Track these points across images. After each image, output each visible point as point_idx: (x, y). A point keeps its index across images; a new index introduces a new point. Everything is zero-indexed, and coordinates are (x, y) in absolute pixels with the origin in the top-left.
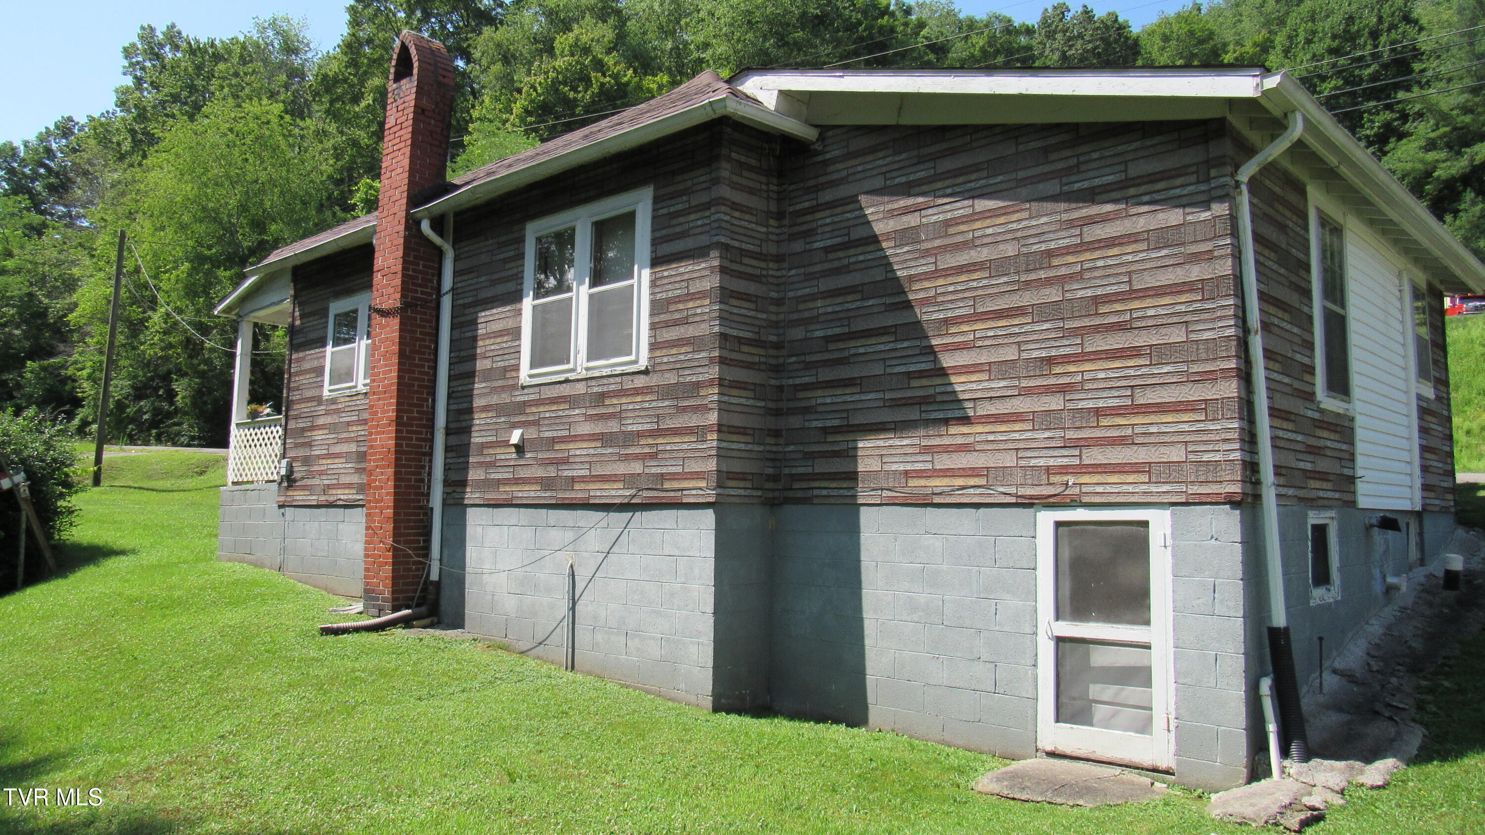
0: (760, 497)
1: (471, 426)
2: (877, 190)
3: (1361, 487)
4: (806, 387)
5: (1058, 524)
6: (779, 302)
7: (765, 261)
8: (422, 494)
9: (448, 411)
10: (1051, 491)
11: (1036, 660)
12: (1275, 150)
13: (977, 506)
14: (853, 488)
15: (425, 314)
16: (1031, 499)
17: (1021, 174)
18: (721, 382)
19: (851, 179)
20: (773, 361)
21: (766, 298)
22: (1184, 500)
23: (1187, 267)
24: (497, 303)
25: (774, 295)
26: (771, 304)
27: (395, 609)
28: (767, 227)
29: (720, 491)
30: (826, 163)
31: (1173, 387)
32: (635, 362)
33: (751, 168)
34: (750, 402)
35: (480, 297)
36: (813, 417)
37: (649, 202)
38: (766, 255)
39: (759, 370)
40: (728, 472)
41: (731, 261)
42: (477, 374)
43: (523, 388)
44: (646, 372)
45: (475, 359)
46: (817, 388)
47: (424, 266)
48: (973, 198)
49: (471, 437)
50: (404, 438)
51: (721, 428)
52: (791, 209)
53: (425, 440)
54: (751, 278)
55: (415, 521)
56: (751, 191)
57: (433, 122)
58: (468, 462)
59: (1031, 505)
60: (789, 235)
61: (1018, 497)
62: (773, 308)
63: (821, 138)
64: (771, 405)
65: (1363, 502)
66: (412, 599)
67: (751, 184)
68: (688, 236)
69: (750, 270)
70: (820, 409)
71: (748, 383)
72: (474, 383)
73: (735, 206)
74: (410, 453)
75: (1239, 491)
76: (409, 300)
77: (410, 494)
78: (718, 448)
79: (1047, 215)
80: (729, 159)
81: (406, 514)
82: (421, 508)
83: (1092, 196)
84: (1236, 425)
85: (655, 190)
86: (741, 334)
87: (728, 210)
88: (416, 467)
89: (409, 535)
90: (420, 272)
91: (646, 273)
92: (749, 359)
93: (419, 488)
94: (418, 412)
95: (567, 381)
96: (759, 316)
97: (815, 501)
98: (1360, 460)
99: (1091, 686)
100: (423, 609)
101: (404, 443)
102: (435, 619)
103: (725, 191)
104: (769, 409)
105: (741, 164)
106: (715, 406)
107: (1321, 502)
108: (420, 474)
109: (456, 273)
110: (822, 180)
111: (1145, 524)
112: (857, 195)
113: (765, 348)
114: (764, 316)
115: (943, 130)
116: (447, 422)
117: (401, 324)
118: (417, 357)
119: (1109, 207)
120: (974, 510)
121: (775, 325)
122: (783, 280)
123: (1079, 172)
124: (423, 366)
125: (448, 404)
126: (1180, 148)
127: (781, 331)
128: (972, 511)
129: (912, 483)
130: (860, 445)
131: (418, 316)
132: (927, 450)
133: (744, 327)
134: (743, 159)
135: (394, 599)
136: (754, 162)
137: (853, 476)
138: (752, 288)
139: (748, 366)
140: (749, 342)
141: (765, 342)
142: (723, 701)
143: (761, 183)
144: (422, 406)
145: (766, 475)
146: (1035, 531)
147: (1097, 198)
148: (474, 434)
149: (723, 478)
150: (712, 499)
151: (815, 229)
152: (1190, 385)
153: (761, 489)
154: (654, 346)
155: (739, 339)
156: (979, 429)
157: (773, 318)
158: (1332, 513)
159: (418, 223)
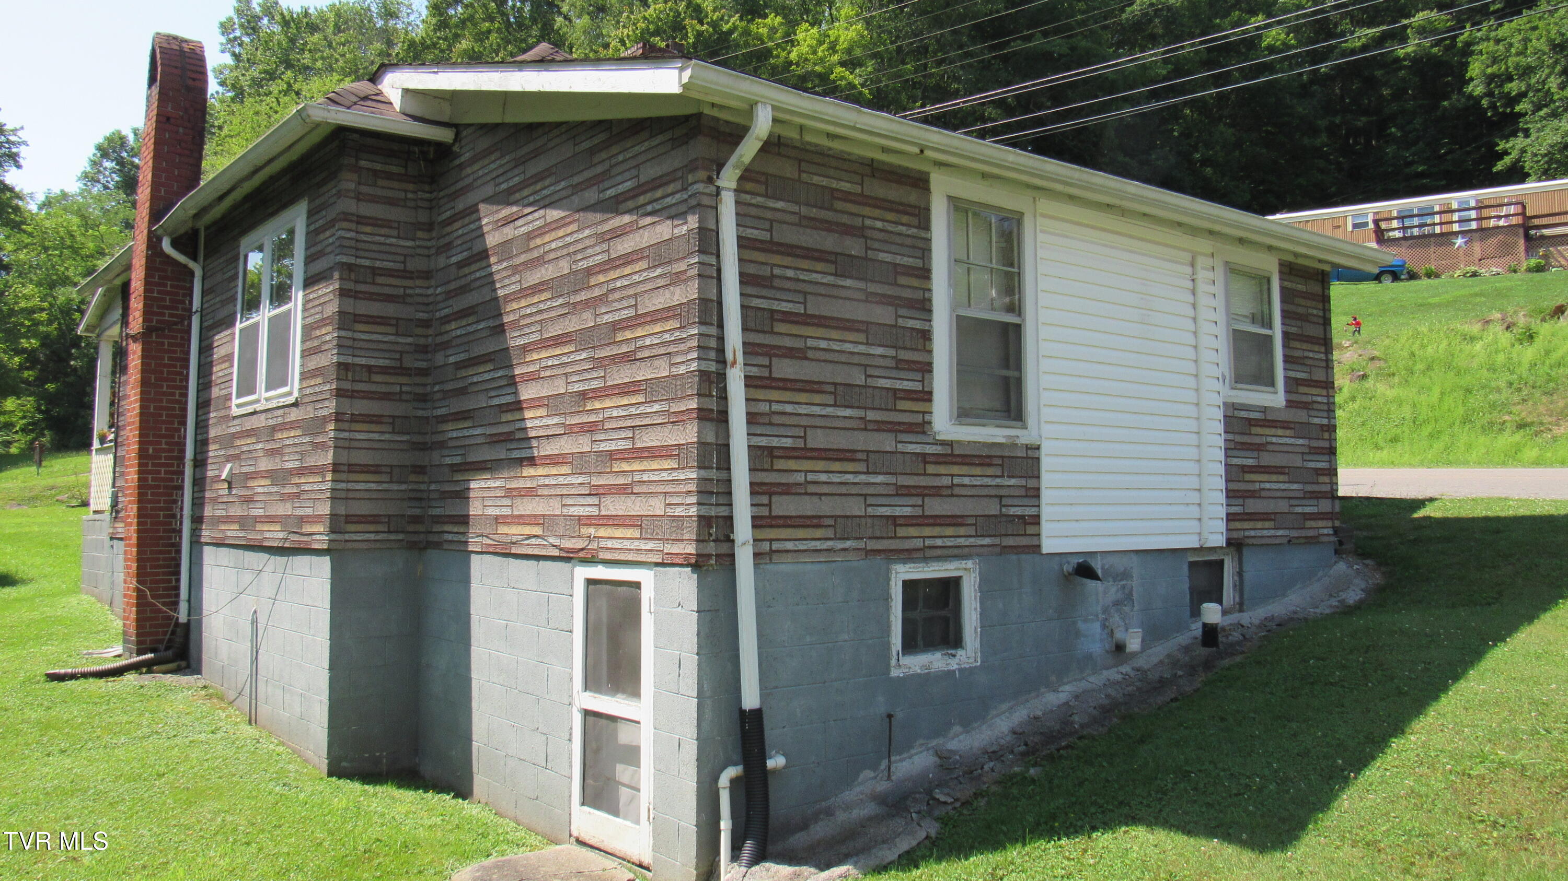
0: (402, 540)
1: (206, 459)
2: (490, 198)
3: (1046, 528)
4: (443, 419)
5: (590, 582)
6: (426, 324)
7: (411, 278)
8: (174, 531)
9: (196, 441)
10: (580, 544)
11: (571, 734)
12: (748, 150)
13: (537, 558)
14: (464, 533)
15: (175, 338)
16: (568, 552)
17: (577, 179)
18: (338, 417)
19: (476, 184)
20: (420, 390)
21: (412, 320)
22: (660, 560)
23: (672, 288)
24: (224, 327)
25: (421, 315)
26: (417, 326)
27: (140, 653)
28: (413, 240)
29: (334, 536)
30: (461, 167)
31: (659, 427)
32: (290, 394)
33: (389, 176)
34: (387, 437)
35: (217, 319)
36: (446, 452)
37: (304, 216)
38: (412, 272)
39: (400, 400)
40: (347, 516)
41: (356, 282)
42: (212, 402)
43: (235, 418)
44: (295, 404)
45: (211, 387)
46: (448, 421)
47: (172, 286)
48: (545, 207)
49: (206, 470)
50: (149, 472)
51: (336, 468)
52: (440, 219)
53: (173, 473)
54: (389, 298)
55: (165, 559)
56: (392, 202)
57: (181, 130)
58: (204, 497)
59: (567, 560)
60: (438, 248)
61: (561, 549)
62: (419, 331)
63: (457, 138)
64: (417, 438)
65: (1049, 545)
66: (161, 641)
67: (390, 194)
68: (324, 255)
69: (387, 290)
70: (451, 444)
71: (382, 416)
72: (209, 413)
73: (361, 220)
74: (158, 487)
75: (694, 552)
76: (154, 324)
77: (158, 531)
78: (332, 489)
79: (588, 227)
80: (357, 169)
81: (152, 552)
82: (173, 545)
83: (614, 206)
84: (694, 476)
85: (309, 203)
86: (372, 362)
87: (353, 226)
88: (165, 502)
89: (157, 574)
90: (168, 293)
91: (300, 294)
92: (383, 389)
93: (170, 524)
94: (167, 444)
95: (254, 413)
96: (401, 340)
97: (446, 546)
98: (1046, 495)
99: (618, 765)
100: (170, 653)
101: (150, 477)
102: (183, 664)
103: (350, 205)
104: (414, 443)
105: (375, 173)
106: (331, 443)
107: (929, 553)
108: (171, 509)
109: (204, 293)
110: (459, 185)
111: (637, 585)
112: (477, 204)
113: (410, 375)
114: (410, 340)
115: (531, 127)
116: (195, 454)
117: (143, 350)
118: (165, 384)
119: (627, 219)
120: (535, 563)
121: (423, 350)
122: (431, 299)
123: (611, 177)
124: (173, 394)
125: (196, 434)
126: (673, 149)
127: (429, 356)
128: (533, 563)
129: (503, 529)
130: (473, 485)
131: (166, 341)
132: (510, 493)
133: (377, 354)
134: (378, 167)
135: (139, 643)
136: (394, 169)
137: (464, 520)
138: (390, 310)
139: (385, 397)
140: (384, 370)
141: (410, 369)
142: (344, 764)
143: (406, 191)
144: (173, 437)
145: (409, 516)
146: (572, 588)
147: (623, 207)
148: (209, 467)
149: (337, 524)
150: (325, 546)
151: (450, 243)
152: (670, 426)
153: (402, 532)
154: (304, 376)
155: (370, 369)
156: (541, 471)
157: (422, 341)
158: (969, 564)
159: (160, 240)
